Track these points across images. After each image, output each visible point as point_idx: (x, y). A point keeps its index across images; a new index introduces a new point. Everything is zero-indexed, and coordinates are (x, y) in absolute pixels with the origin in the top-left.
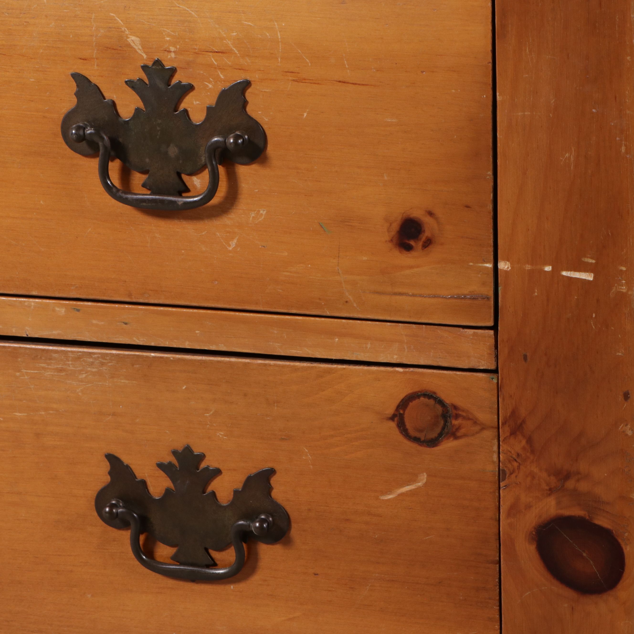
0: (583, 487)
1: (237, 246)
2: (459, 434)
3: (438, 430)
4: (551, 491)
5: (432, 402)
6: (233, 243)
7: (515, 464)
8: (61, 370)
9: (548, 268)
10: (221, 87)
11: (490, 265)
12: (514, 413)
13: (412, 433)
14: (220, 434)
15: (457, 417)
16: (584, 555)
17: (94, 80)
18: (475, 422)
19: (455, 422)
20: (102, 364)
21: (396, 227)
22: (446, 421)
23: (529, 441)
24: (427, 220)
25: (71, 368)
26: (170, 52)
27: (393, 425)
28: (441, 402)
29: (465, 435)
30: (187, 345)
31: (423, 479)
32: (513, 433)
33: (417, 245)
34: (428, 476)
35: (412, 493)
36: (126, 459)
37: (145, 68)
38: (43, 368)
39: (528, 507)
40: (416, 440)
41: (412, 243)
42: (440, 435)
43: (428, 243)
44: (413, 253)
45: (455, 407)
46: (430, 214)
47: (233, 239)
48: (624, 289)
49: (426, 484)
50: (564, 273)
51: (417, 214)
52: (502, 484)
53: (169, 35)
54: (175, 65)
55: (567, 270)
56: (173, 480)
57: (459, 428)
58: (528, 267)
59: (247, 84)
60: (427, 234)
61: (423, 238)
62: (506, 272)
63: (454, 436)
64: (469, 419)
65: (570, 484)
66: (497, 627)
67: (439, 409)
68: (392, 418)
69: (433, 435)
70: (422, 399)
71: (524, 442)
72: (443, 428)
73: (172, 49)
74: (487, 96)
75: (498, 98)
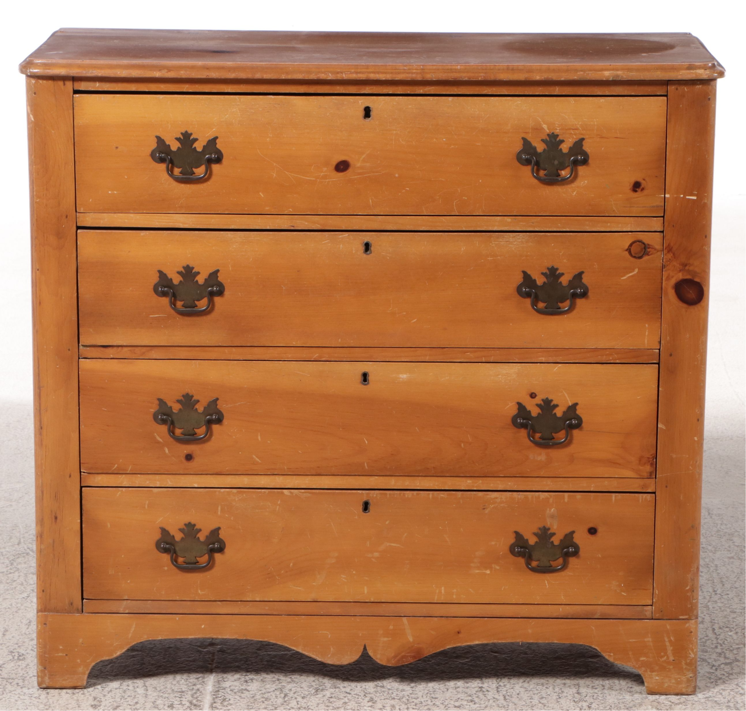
0: (691, 268)
1: (576, 194)
2: (649, 254)
3: (642, 253)
4: (680, 271)
5: (640, 243)
6: (575, 193)
7: (669, 263)
8: (507, 242)
9: (682, 196)
10: (574, 141)
11: (663, 196)
12: (669, 245)
13: (633, 255)
14: (565, 261)
15: (649, 248)
16: (691, 292)
17: (529, 139)
18: (655, 249)
19: (648, 250)
20: (523, 238)
21: (632, 184)
22: (645, 250)
23: (674, 254)
24: (643, 182)
25: (511, 240)
26: (557, 129)
27: (627, 253)
28: (644, 243)
29: (651, 254)
30: (555, 230)
31: (636, 271)
32: (668, 252)
33: (639, 190)
34: (638, 269)
35: (632, 276)
36: (529, 272)
37: (548, 135)
38: (501, 241)
39: (673, 277)
40: (635, 257)
41: (637, 189)
42: (643, 254)
43: (643, 189)
44: (637, 193)
45: (648, 245)
46: (644, 180)
47: (575, 191)
48: (706, 201)
49: (637, 273)
50: (687, 197)
51: (639, 180)
52: (664, 270)
53: (557, 124)
54: (558, 134)
55: (688, 196)
56: (547, 278)
57: (649, 252)
58: (675, 196)
59: (583, 139)
60: (642, 186)
61: (641, 187)
62: (668, 198)
63: (648, 255)
64: (653, 248)
65: (687, 268)
66: (660, 320)
67: (643, 246)
68: (627, 250)
69: (640, 255)
70: (637, 243)
71: (672, 254)
72: (644, 252)
73: (558, 128)
74: (664, 141)
75: (668, 141)
